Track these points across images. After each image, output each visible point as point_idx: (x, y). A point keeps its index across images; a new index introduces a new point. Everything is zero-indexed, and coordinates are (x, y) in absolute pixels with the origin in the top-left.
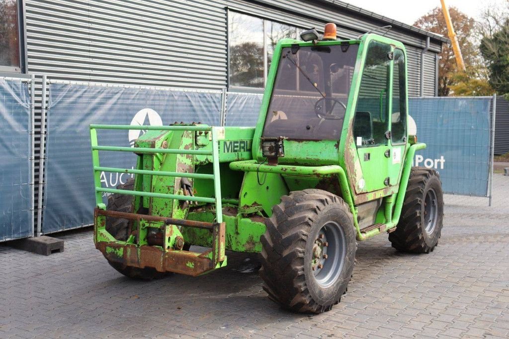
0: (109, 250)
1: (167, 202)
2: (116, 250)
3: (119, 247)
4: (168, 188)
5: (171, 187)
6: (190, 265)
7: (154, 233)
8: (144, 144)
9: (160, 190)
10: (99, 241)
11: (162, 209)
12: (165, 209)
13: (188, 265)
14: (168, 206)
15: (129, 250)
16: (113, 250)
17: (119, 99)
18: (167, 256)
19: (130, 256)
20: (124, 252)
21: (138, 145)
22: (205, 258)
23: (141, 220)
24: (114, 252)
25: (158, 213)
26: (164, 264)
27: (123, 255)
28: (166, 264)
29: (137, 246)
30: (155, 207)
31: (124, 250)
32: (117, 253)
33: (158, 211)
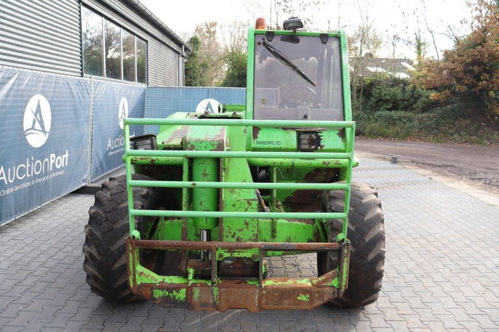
0: (159, 294)
1: (247, 220)
2: (172, 293)
3: (178, 288)
4: (248, 203)
5: (253, 200)
6: (304, 298)
7: (230, 262)
8: (203, 145)
9: (234, 205)
10: (139, 283)
11: (240, 231)
12: (245, 229)
13: (299, 298)
14: (250, 226)
15: (197, 292)
16: (167, 293)
17: (14, 85)
18: (264, 292)
19: (200, 298)
20: (186, 294)
21: (192, 145)
22: (327, 286)
23: (217, 249)
24: (168, 296)
25: (233, 236)
26: (260, 302)
27: (186, 298)
28: (264, 301)
29: (210, 284)
30: (228, 228)
31: (187, 291)
32: (174, 297)
33: (232, 234)
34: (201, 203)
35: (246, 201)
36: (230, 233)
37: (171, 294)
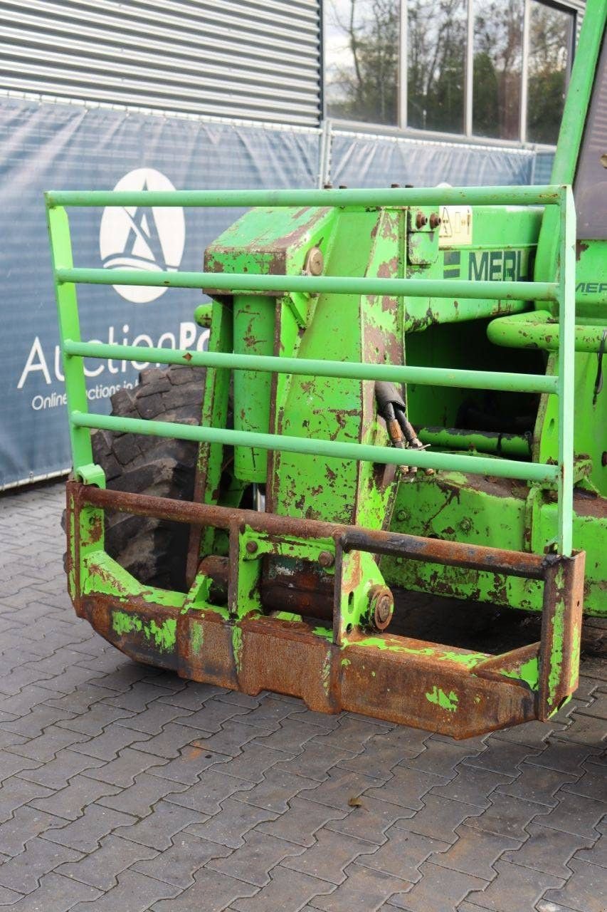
0: (123, 623)
1: (335, 464)
2: (149, 626)
3: (160, 615)
4: (339, 419)
5: (349, 413)
6: (442, 699)
7: (288, 572)
8: (241, 261)
9: (305, 424)
10: (87, 592)
11: (316, 491)
12: (327, 489)
13: (431, 698)
14: (339, 481)
15: (198, 630)
16: (139, 624)
17: (70, 143)
18: (345, 662)
19: (203, 648)
20: (177, 634)
21: (217, 264)
22: (506, 680)
23: (243, 530)
24: (142, 633)
25: (299, 505)
26: (333, 686)
27: (177, 645)
28: (344, 686)
29: (226, 618)
30: (288, 482)
31: (178, 626)
32: (153, 636)
33: (298, 498)
34: (243, 414)
35: (334, 415)
36: (294, 494)
37: (146, 630)
